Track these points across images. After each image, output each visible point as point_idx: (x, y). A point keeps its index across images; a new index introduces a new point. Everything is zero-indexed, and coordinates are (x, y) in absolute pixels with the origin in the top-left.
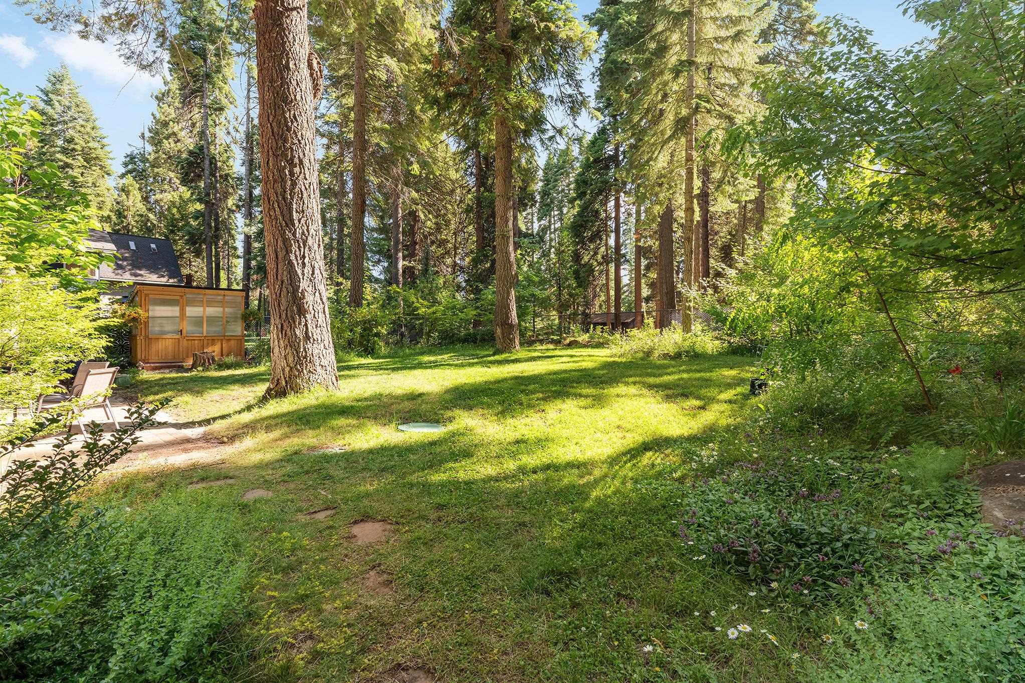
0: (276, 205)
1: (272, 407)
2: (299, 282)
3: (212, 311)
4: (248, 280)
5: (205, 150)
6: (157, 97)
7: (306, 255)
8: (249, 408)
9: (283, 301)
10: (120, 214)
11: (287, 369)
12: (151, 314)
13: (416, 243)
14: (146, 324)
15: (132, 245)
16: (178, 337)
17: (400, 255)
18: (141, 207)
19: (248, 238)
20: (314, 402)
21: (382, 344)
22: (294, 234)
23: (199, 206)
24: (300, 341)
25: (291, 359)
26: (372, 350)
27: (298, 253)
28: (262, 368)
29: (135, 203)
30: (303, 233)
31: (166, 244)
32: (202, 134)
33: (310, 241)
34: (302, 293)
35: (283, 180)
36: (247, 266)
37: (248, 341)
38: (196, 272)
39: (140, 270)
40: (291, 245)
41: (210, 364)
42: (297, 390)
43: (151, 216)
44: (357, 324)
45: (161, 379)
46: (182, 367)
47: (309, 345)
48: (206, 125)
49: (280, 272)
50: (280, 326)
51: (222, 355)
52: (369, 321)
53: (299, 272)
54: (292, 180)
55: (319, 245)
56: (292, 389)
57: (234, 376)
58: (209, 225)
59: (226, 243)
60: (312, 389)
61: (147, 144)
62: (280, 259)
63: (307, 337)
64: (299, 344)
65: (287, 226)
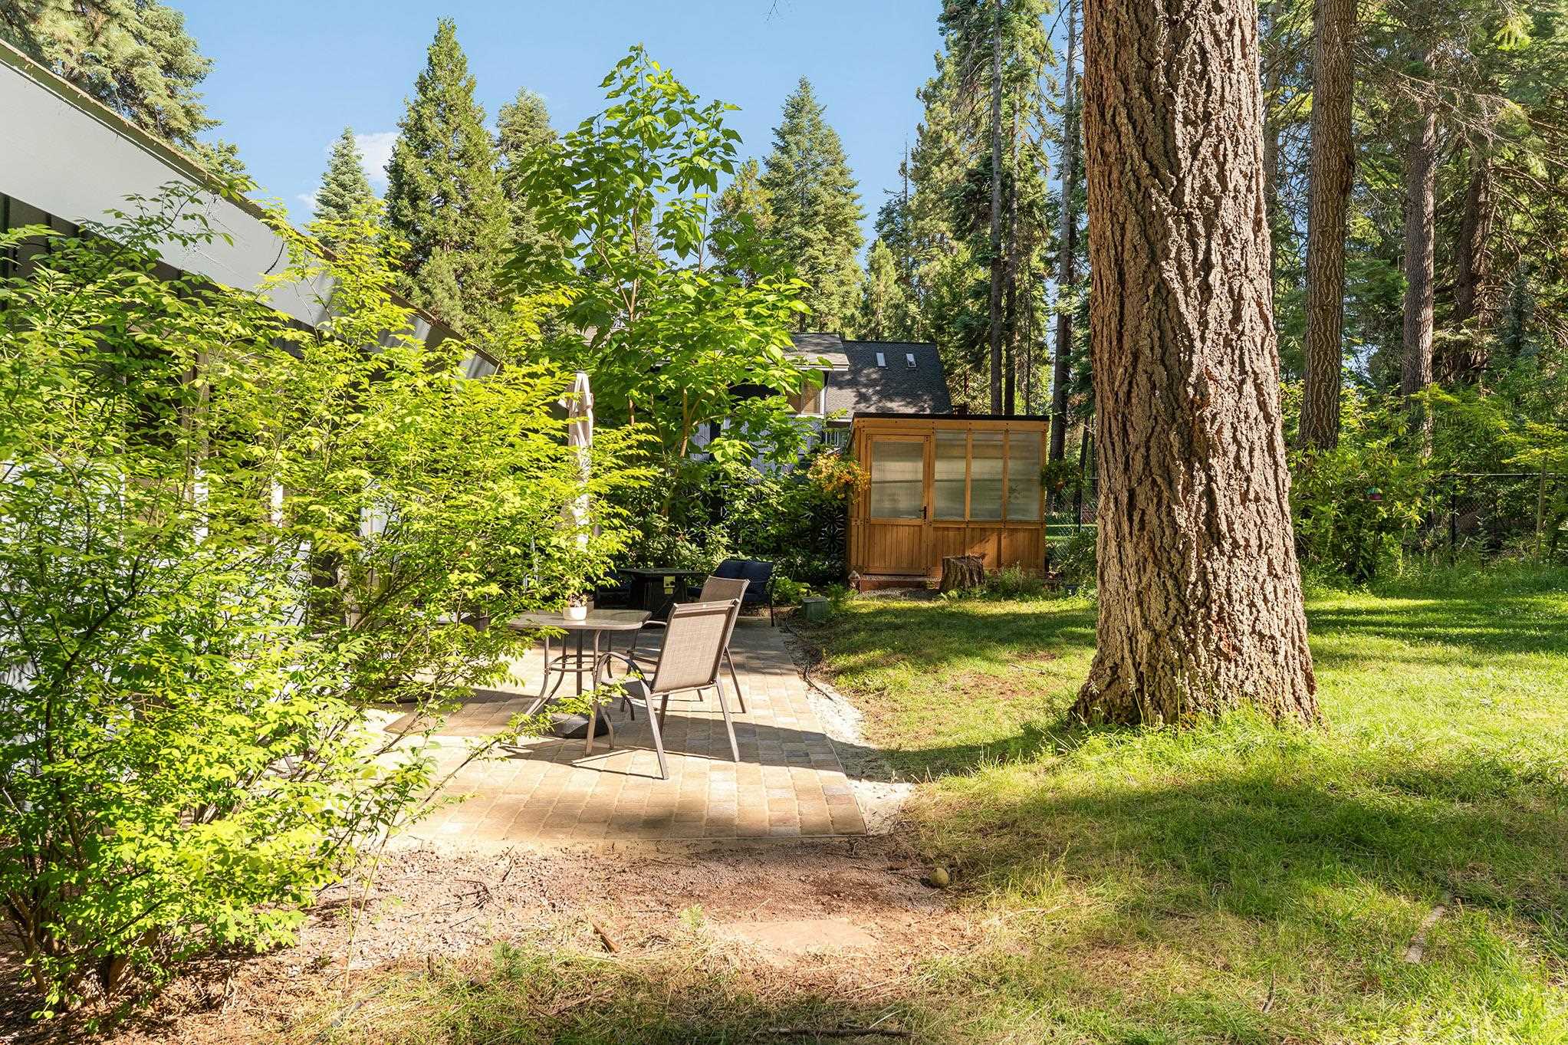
0: (1122, 119)
1: (1092, 760)
2: (1191, 349)
3: (981, 468)
4: (1064, 408)
5: (995, 165)
6: (925, 96)
7: (1215, 258)
8: (1028, 744)
9: (1137, 413)
10: (867, 309)
11: (1144, 637)
12: (876, 476)
13: (1474, 278)
14: (867, 494)
15: (881, 362)
16: (918, 522)
17: (1428, 313)
18: (897, 292)
19: (1065, 321)
20: (1231, 765)
21: (1396, 551)
22: (1177, 198)
23: (983, 273)
24: (1187, 546)
25: (1156, 605)
26: (1370, 568)
27: (1187, 257)
28: (1079, 603)
29: (889, 288)
30: (1206, 188)
31: (929, 350)
32: (991, 136)
33: (1228, 213)
34: (1200, 386)
35: (1146, 32)
36: (1062, 378)
37: (1055, 532)
38: (974, 398)
39: (892, 401)
40: (1167, 234)
41: (973, 585)
42: (1175, 713)
43: (913, 308)
44: (1327, 495)
45: (880, 612)
46: (922, 586)
47: (1219, 564)
48: (996, 117)
49: (1130, 323)
50: (1124, 498)
51: (999, 565)
52: (1363, 487)
53: (1191, 319)
54: (1172, 23)
55: (1258, 223)
56: (1158, 706)
57: (1017, 617)
58: (998, 305)
59: (1026, 337)
60: (1226, 715)
61: (909, 181)
62: (1130, 283)
63: (1212, 535)
64: (1184, 556)
65: (1155, 172)
